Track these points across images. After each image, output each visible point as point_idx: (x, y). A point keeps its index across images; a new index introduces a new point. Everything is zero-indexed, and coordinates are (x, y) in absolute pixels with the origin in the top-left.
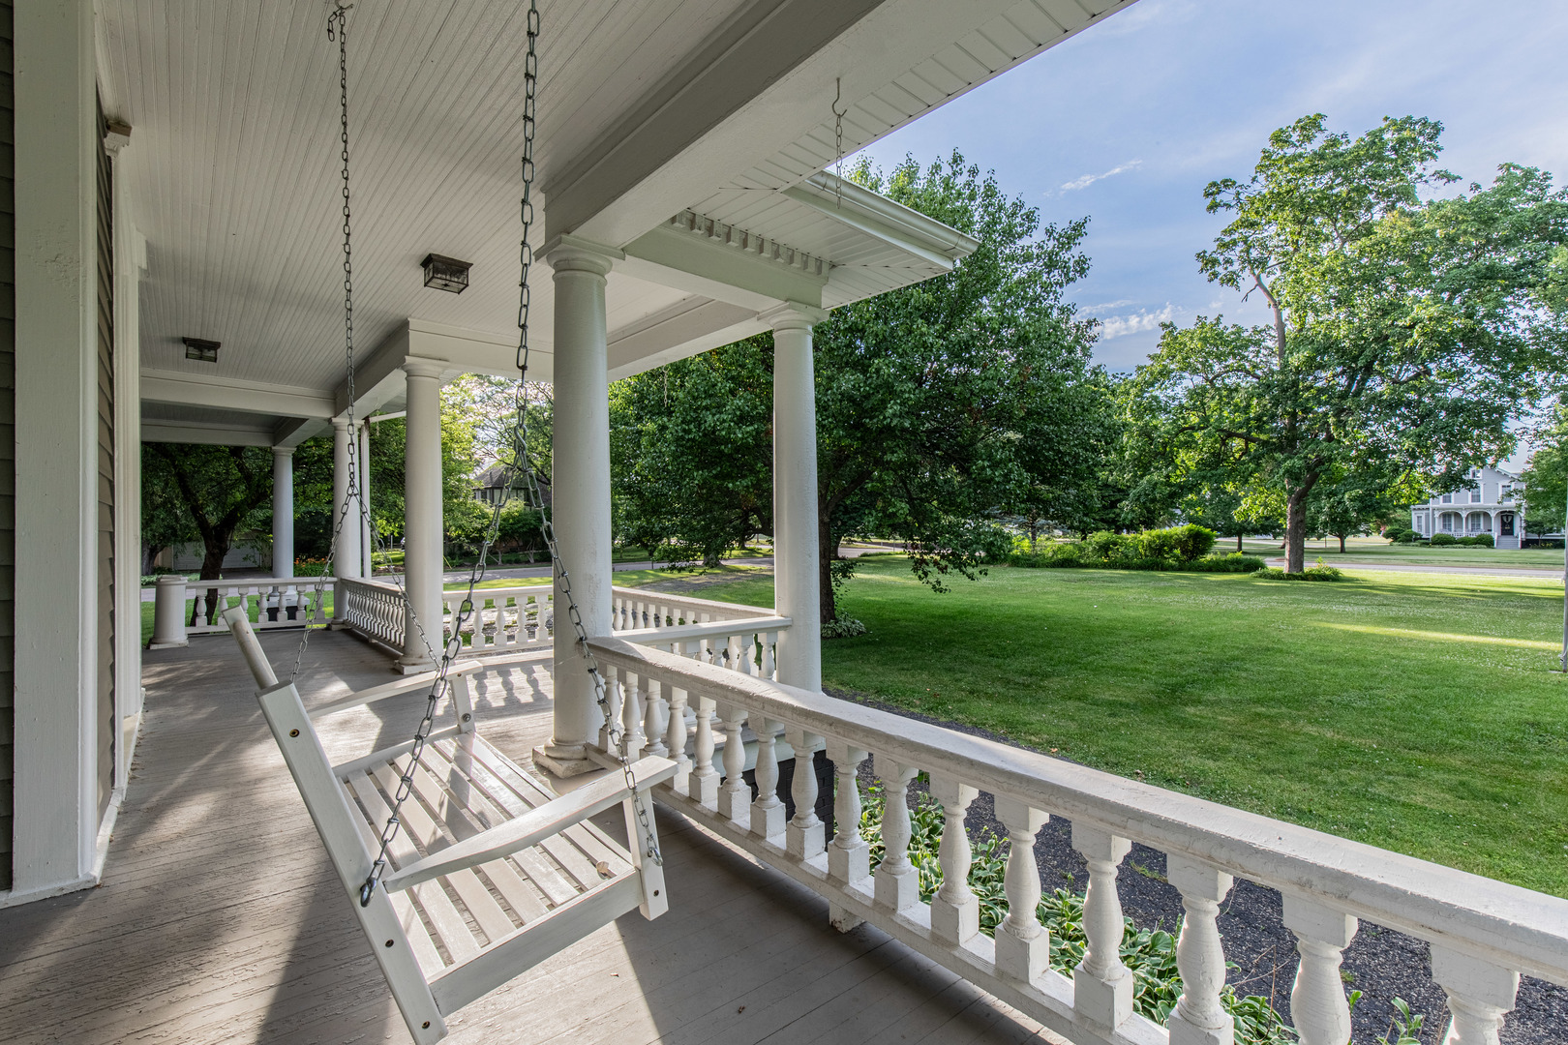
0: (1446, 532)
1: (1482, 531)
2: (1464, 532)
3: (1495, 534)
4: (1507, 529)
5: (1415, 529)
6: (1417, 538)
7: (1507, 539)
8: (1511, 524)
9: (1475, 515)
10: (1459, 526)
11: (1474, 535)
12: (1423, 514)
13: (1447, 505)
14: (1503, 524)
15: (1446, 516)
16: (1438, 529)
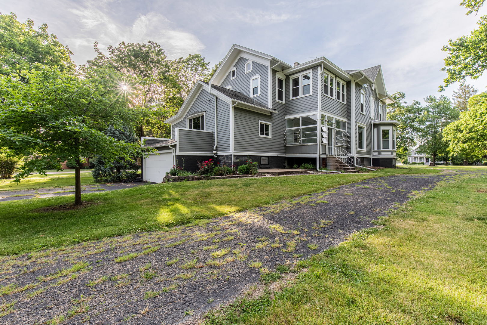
0: (415, 162)
1: (422, 161)
2: (418, 162)
3: (425, 162)
4: (427, 161)
5: (409, 161)
6: (409, 163)
7: (427, 163)
8: (428, 160)
9: (421, 158)
10: (418, 160)
11: (421, 162)
12: (410, 158)
13: (415, 156)
14: (427, 160)
15: (415, 158)
16: (413, 161)
